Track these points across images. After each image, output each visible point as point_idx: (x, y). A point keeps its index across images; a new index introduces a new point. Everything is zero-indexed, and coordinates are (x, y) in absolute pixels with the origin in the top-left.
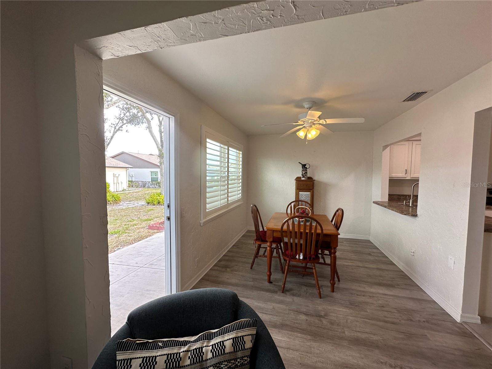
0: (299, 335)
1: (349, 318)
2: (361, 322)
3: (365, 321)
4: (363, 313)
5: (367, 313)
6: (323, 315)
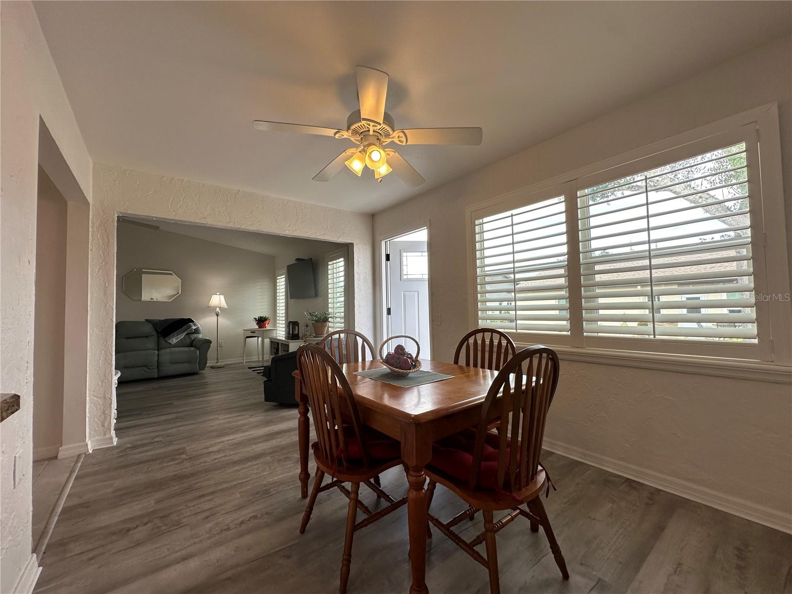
1: (268, 472)
2: (251, 475)
3: (245, 479)
4: (247, 488)
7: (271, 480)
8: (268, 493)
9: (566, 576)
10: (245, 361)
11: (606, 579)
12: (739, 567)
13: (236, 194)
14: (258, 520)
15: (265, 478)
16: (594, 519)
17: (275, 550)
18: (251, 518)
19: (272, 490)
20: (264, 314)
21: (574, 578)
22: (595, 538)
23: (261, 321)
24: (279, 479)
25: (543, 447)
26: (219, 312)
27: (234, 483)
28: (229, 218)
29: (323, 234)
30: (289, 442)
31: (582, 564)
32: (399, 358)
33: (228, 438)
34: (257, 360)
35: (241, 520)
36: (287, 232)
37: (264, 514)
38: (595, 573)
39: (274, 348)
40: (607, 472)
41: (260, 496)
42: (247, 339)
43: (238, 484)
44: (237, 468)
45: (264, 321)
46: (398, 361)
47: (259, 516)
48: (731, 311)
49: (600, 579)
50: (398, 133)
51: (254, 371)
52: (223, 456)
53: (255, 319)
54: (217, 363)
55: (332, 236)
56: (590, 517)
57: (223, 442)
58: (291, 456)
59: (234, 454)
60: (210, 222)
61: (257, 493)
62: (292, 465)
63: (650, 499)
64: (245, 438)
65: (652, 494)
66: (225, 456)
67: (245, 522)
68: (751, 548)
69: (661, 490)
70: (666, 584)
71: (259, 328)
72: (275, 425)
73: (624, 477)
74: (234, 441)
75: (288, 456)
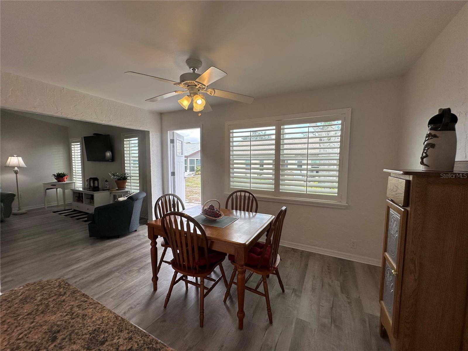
0: (140, 256)
1: (122, 282)
2: (112, 286)
3: (109, 289)
4: (114, 294)
5: (110, 297)
6: (141, 270)
7: (128, 286)
8: (130, 294)
9: (283, 291)
10: (46, 206)
11: (296, 288)
12: (329, 272)
13: (61, 90)
14: (135, 309)
15: (122, 286)
16: (286, 267)
17: (155, 320)
18: (129, 309)
19: (132, 291)
20: (61, 171)
21: (286, 291)
22: (288, 274)
23: (60, 177)
24: (132, 284)
25: (280, 245)
26: (18, 170)
27: (103, 293)
28: (56, 109)
29: (130, 125)
30: (125, 261)
31: (287, 285)
32: (213, 212)
33: (76, 267)
34: (57, 205)
35: (123, 312)
36: (104, 121)
37: (136, 305)
38: (292, 287)
39: (76, 196)
40: (286, 247)
41: (126, 296)
42: (47, 190)
43: (105, 293)
44: (97, 285)
45: (62, 177)
46: (213, 214)
47: (133, 307)
48: (312, 167)
49: (294, 289)
50: (211, 90)
51: (60, 214)
52: (80, 279)
53: (55, 175)
54: (19, 210)
55: (135, 126)
56: (284, 267)
57: (72, 270)
58: (131, 269)
59: (88, 276)
60: (39, 110)
61: (124, 295)
62: (136, 274)
63: (301, 255)
64: (89, 264)
65: (301, 253)
66: (83, 279)
67: (126, 312)
68: (331, 265)
69: (304, 251)
70: (312, 284)
71: (59, 181)
72: (106, 252)
73: (291, 248)
74: (81, 268)
75: (129, 270)
